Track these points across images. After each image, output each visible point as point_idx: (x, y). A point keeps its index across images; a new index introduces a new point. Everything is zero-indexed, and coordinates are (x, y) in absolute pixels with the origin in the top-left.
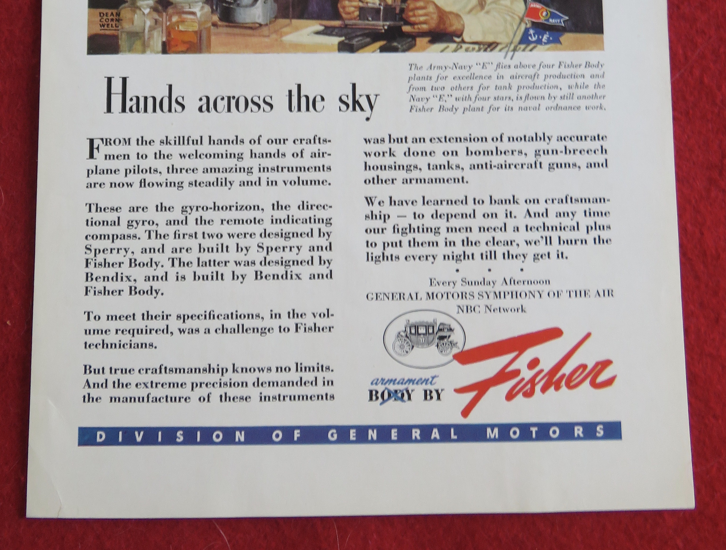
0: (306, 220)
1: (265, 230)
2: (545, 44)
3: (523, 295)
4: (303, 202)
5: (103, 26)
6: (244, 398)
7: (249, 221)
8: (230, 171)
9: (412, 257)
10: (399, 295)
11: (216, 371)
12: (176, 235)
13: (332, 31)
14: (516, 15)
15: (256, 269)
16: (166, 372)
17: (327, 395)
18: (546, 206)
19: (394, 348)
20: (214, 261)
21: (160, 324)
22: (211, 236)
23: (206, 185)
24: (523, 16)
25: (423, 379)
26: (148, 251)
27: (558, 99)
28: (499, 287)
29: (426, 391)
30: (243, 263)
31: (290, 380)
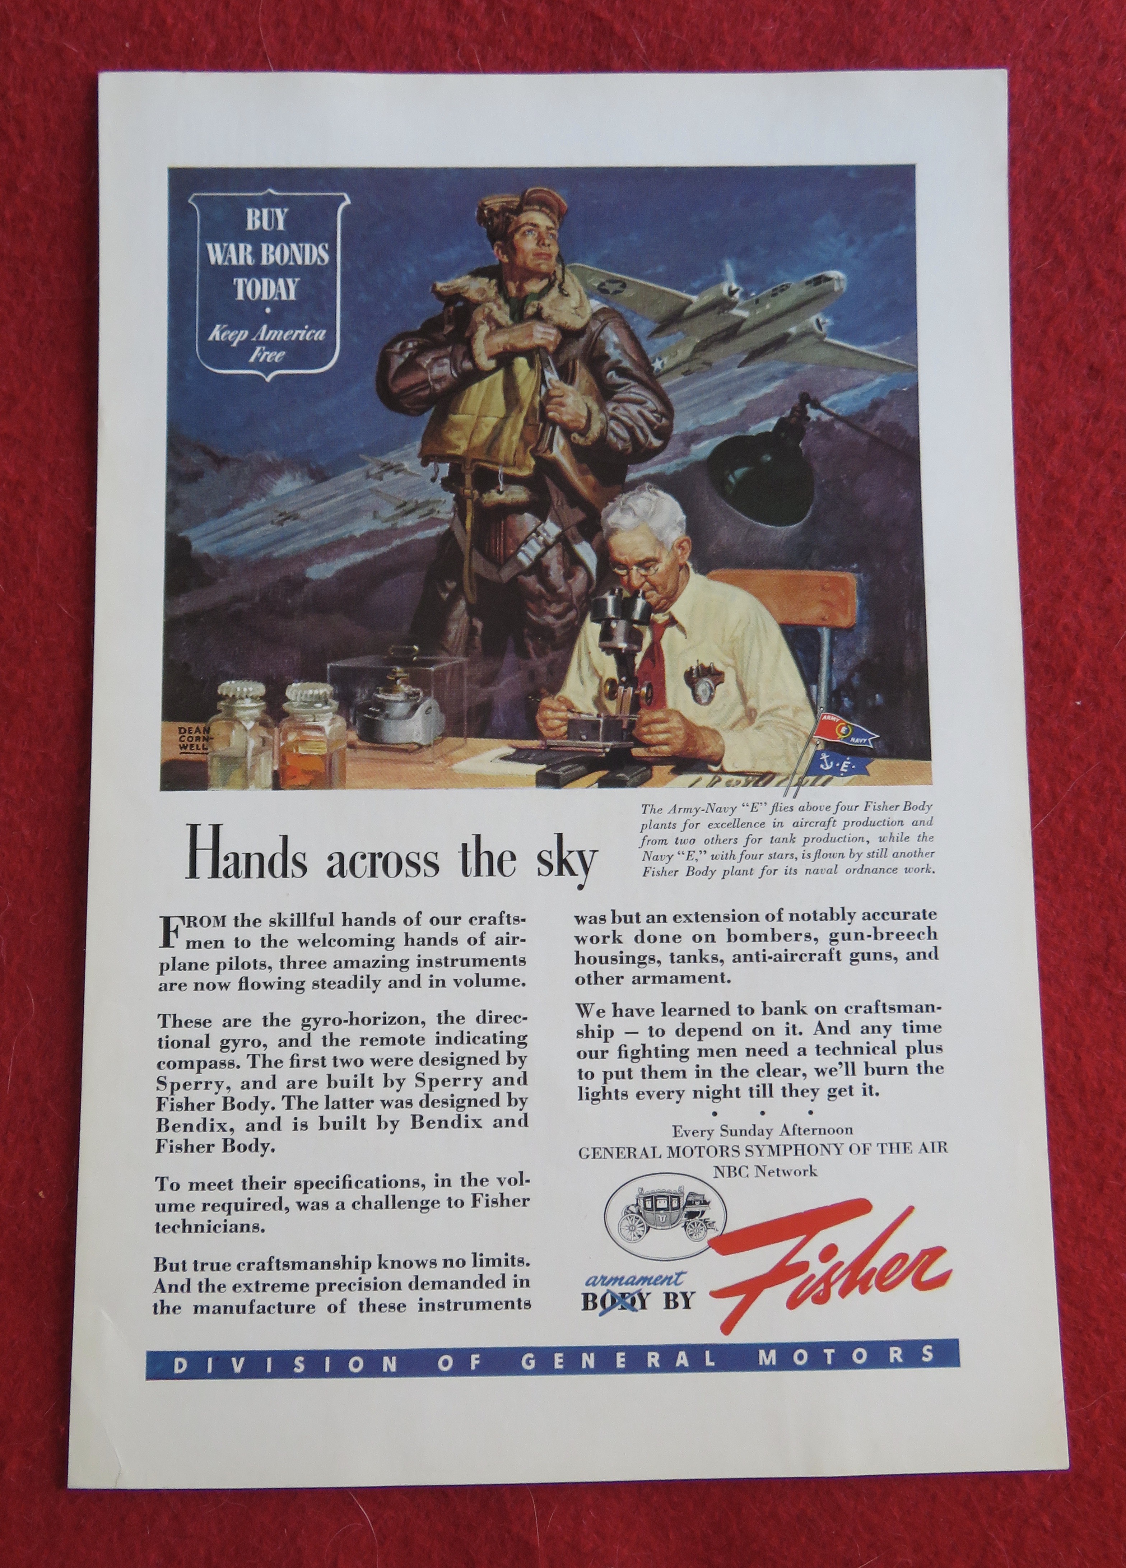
0: (489, 1038)
1: (427, 1054)
2: (846, 774)
3: (812, 1150)
4: (484, 1012)
5: (185, 748)
6: (396, 1306)
7: (403, 1041)
8: (374, 966)
9: (646, 1094)
10: (627, 1150)
11: (353, 1265)
12: (294, 1062)
13: (527, 756)
14: (802, 732)
15: (414, 1113)
16: (278, 1267)
17: (519, 1300)
18: (847, 1017)
19: (619, 1231)
21: (269, 1196)
22: (345, 1063)
23: (339, 987)
24: (812, 734)
25: (664, 1277)
26: (251, 1085)
27: (864, 856)
28: (777, 1139)
29: (667, 1295)
30: (394, 1104)
31: (464, 1278)
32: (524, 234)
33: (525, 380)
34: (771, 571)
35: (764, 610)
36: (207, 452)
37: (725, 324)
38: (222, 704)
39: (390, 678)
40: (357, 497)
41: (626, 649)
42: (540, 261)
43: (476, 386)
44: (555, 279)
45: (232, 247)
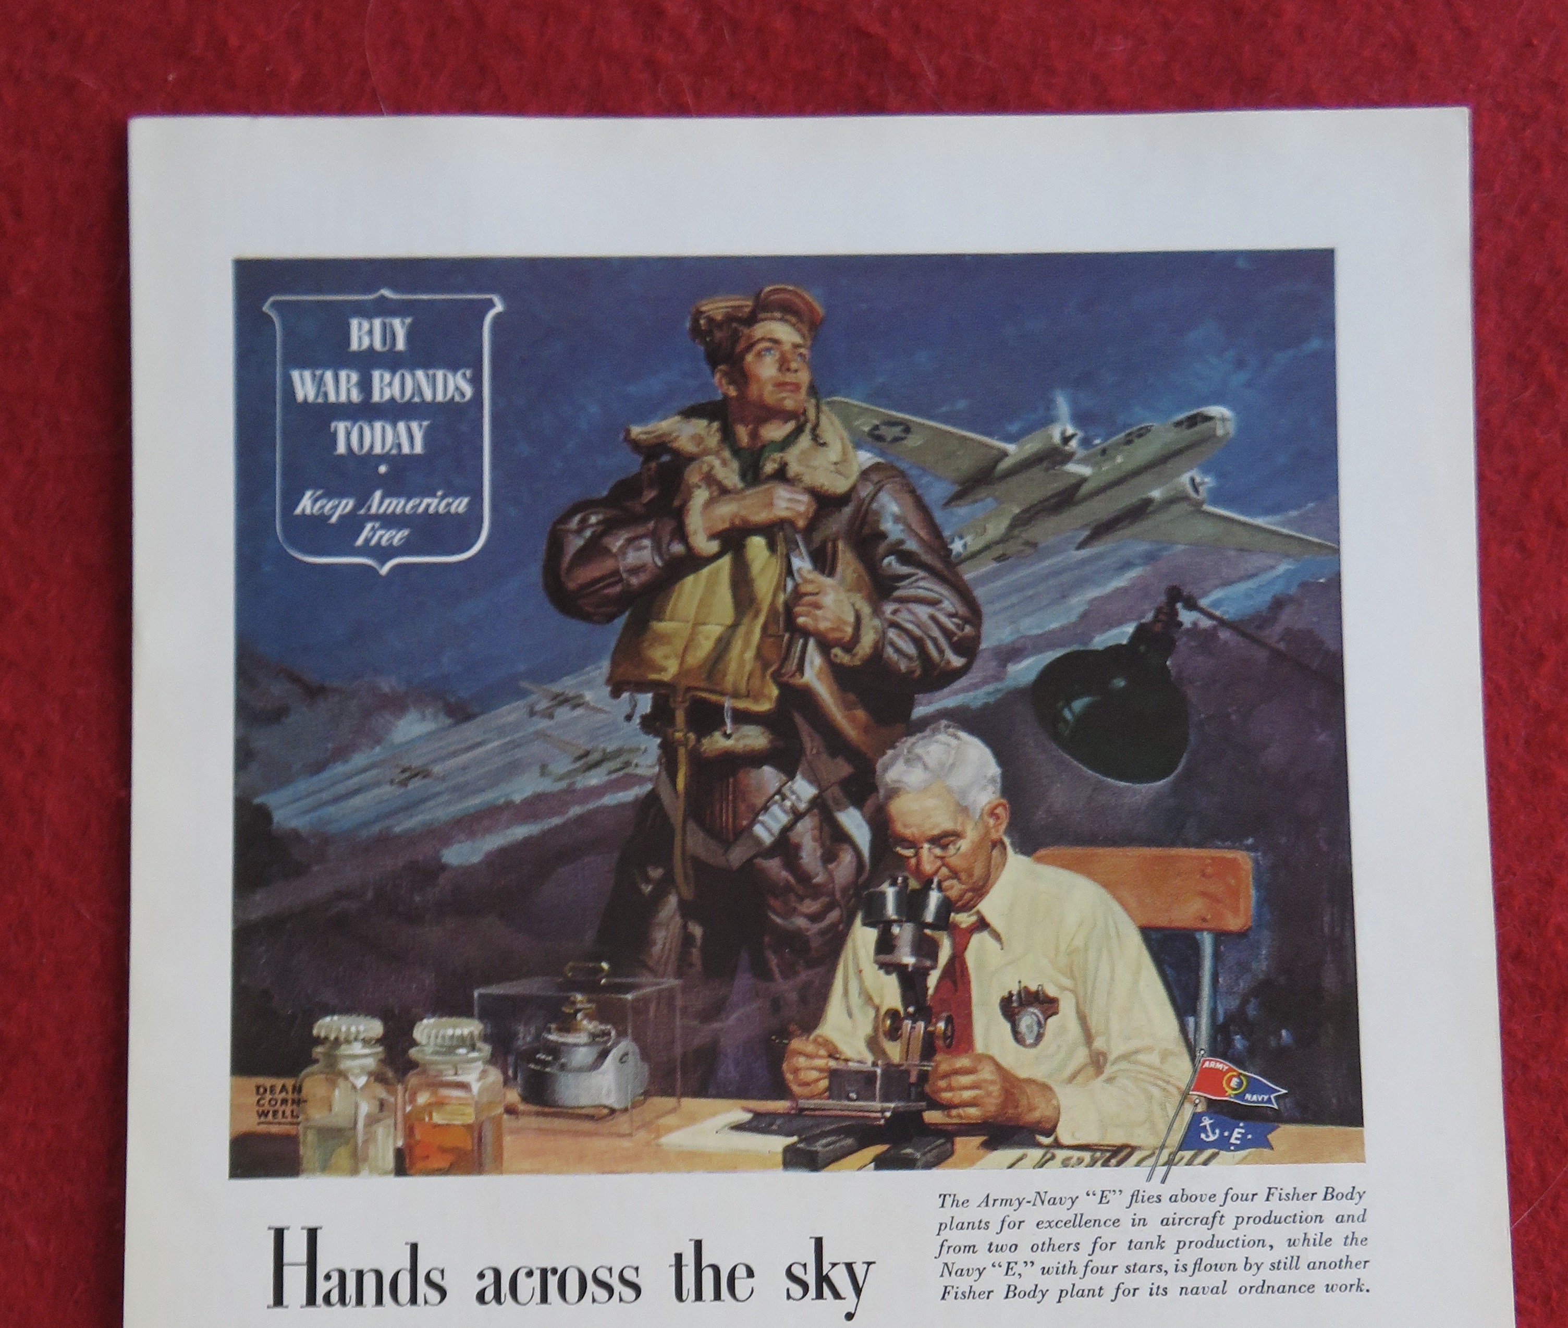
2: (1238, 1148)
5: (266, 1114)
13: (770, 1124)
14: (1174, 1085)
24: (1189, 1086)
27: (1265, 1268)
32: (759, 355)
33: (763, 570)
34: (1128, 849)
35: (1116, 907)
36: (295, 679)
37: (1056, 486)
38: (319, 1050)
39: (567, 1010)
40: (516, 745)
41: (914, 966)
42: (784, 395)
43: (690, 580)
44: (806, 421)
45: (329, 375)
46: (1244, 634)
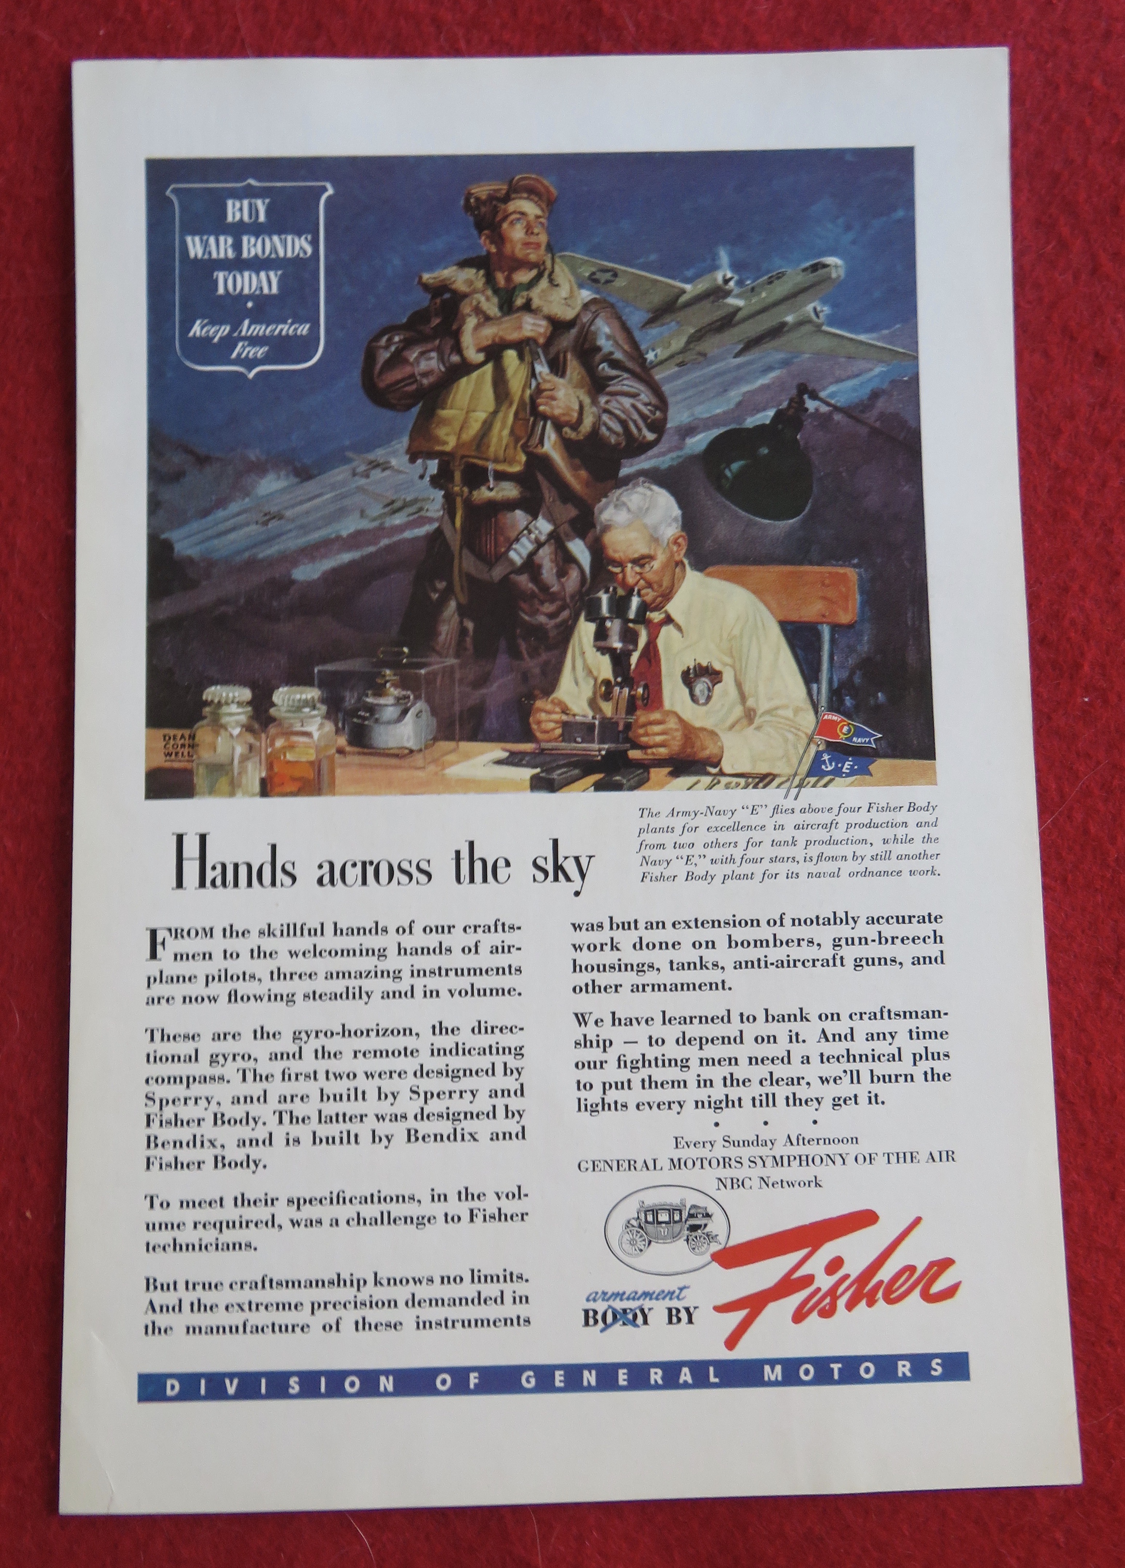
0: (484, 1049)
1: (422, 1066)
2: (848, 775)
3: (817, 1160)
4: (479, 1022)
6: (393, 1325)
7: (396, 1053)
8: (367, 976)
9: (646, 1105)
10: (627, 1162)
11: (348, 1283)
12: (286, 1076)
13: (521, 760)
14: (803, 732)
15: (409, 1127)
16: (271, 1286)
17: (519, 1317)
18: (851, 1024)
19: (620, 1244)
20: (344, 1115)
22: (338, 1076)
23: (330, 999)
25: (666, 1291)
26: (242, 1100)
27: (867, 859)
28: (781, 1149)
29: (670, 1310)
30: (388, 1118)
31: (462, 1295)
32: (512, 223)
33: (515, 373)
34: (770, 567)
35: (762, 607)
36: (189, 451)
37: (720, 313)
38: (207, 710)
39: (380, 681)
40: (343, 496)
41: (621, 649)
42: (528, 251)
43: (464, 380)
44: (545, 269)
45: (212, 240)
46: (850, 416)
